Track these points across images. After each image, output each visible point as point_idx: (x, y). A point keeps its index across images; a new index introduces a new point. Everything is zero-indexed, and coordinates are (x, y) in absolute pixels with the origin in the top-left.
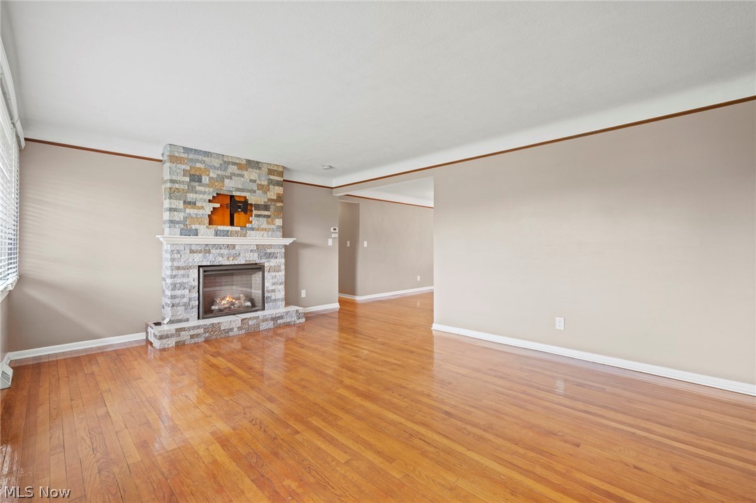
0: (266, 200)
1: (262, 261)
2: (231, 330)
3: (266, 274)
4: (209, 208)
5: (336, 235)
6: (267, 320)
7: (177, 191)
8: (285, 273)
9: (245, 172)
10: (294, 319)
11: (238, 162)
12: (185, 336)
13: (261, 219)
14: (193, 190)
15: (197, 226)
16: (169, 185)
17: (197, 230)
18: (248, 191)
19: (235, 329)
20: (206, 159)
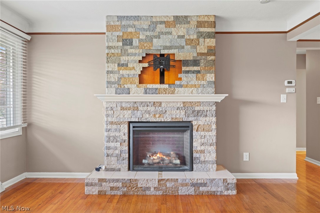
0: (195, 55)
1: (190, 119)
2: (148, 188)
3: (195, 133)
4: (139, 68)
5: (292, 90)
6: (186, 185)
7: (112, 56)
8: (217, 133)
9: (173, 29)
10: (220, 189)
11: (165, 20)
12: (106, 187)
13: (190, 75)
14: (125, 53)
15: (129, 86)
16: (107, 51)
17: (129, 89)
18: (176, 47)
19: (152, 189)
20: (136, 23)
